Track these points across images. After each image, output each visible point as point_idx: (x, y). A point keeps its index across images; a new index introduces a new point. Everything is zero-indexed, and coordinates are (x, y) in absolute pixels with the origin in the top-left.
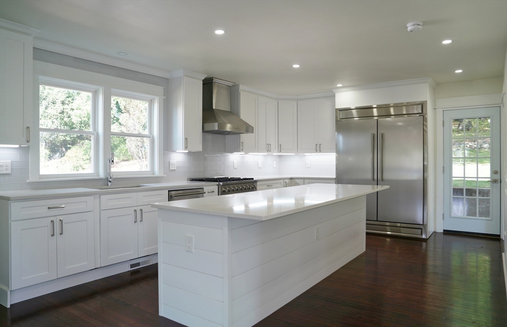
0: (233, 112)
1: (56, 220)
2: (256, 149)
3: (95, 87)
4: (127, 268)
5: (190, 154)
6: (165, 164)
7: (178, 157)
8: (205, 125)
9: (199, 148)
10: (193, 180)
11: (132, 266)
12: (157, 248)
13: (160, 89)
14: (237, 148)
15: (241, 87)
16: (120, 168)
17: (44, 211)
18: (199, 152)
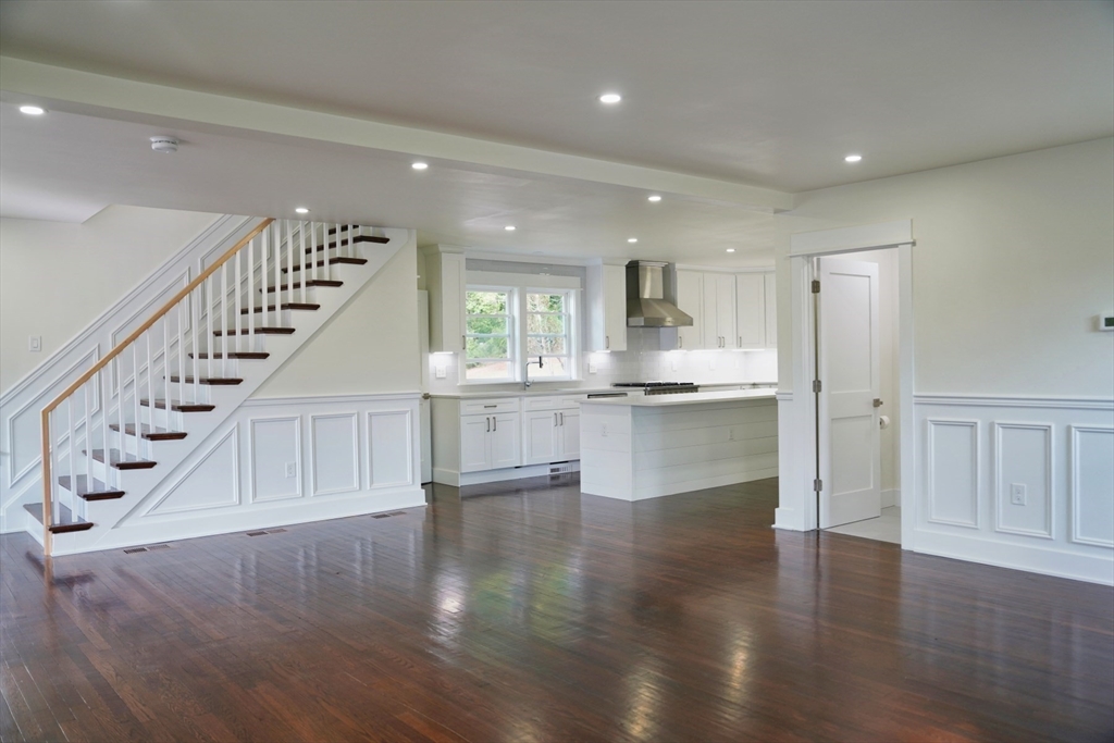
0: (669, 298)
1: (491, 417)
2: (702, 344)
3: (510, 288)
4: (547, 472)
5: (614, 353)
6: (584, 367)
7: (600, 359)
8: (630, 319)
9: (624, 347)
10: (617, 385)
11: (552, 470)
12: (579, 455)
13: (577, 280)
14: (674, 344)
15: (677, 266)
16: (535, 373)
17: (481, 409)
18: (623, 352)
